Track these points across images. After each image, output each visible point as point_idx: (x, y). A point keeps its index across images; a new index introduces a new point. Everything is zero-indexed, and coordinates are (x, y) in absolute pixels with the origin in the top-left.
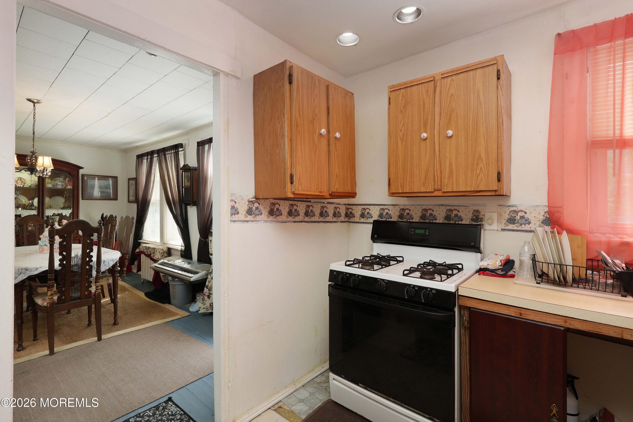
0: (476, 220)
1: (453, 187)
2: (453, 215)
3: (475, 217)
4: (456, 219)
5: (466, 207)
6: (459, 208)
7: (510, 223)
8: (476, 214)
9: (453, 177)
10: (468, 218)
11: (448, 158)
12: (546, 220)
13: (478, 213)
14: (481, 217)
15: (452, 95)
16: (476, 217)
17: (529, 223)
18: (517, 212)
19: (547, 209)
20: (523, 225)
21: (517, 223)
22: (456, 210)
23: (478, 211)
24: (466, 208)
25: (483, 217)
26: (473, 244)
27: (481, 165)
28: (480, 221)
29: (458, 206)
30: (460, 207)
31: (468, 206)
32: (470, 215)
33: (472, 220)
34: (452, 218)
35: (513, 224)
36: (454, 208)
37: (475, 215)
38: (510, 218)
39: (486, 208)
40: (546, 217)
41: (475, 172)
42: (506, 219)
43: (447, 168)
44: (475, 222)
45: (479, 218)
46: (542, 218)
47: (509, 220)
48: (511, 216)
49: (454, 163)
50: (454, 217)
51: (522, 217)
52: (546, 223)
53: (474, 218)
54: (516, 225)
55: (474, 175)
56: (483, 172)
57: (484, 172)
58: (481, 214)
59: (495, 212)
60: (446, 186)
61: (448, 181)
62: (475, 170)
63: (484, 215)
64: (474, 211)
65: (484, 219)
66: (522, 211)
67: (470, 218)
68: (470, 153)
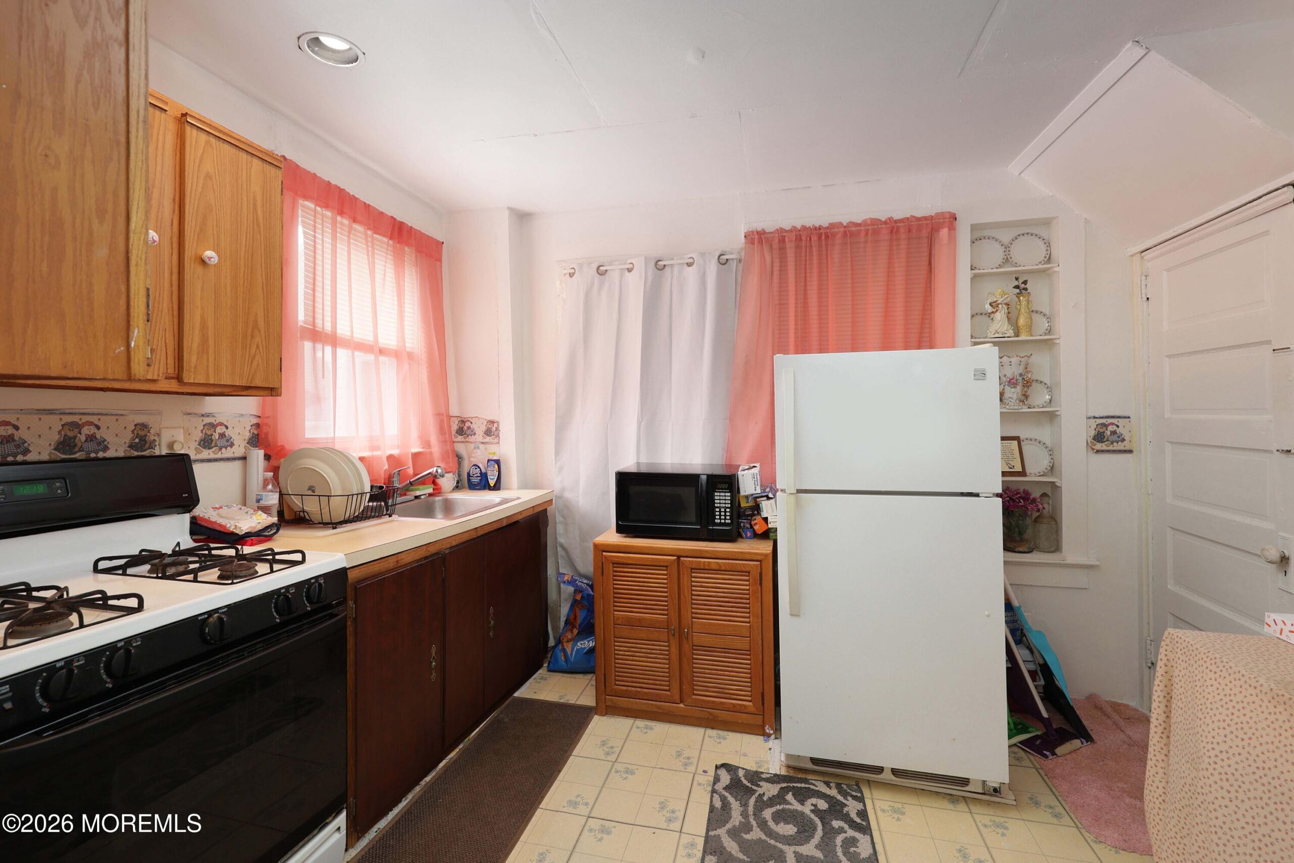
0: (139, 446)
1: (208, 375)
2: (83, 438)
3: (137, 440)
4: (91, 446)
5: (117, 417)
6: (99, 419)
7: (204, 448)
8: (142, 433)
9: (207, 353)
10: (123, 442)
11: (197, 308)
12: (252, 437)
13: (145, 429)
14: (152, 438)
15: (208, 176)
16: (140, 440)
17: (232, 445)
18: (214, 425)
19: (255, 421)
20: (223, 450)
21: (214, 446)
22: (91, 423)
23: (144, 426)
24: (117, 420)
25: (156, 438)
26: (187, 495)
27: (258, 339)
28: (149, 448)
29: (98, 414)
30: (102, 418)
31: (122, 415)
32: (127, 437)
33: (132, 446)
34: (79, 444)
35: (209, 449)
36: (85, 419)
37: (138, 434)
38: (205, 439)
39: (161, 420)
40: (253, 433)
41: (248, 350)
42: (197, 440)
43: (197, 332)
44: (138, 451)
45: (146, 442)
46: (247, 435)
47: (202, 442)
48: (206, 434)
49: (210, 323)
50: (86, 441)
51: (222, 435)
52: (252, 443)
53: (136, 443)
54: (214, 449)
55: (247, 357)
56: (260, 353)
57: (262, 353)
58: (152, 431)
59: (180, 428)
60: (193, 370)
61: (197, 359)
62: (248, 347)
63: (159, 435)
64: (136, 425)
65: (157, 443)
66: (221, 424)
67: (127, 442)
68: (241, 312)
